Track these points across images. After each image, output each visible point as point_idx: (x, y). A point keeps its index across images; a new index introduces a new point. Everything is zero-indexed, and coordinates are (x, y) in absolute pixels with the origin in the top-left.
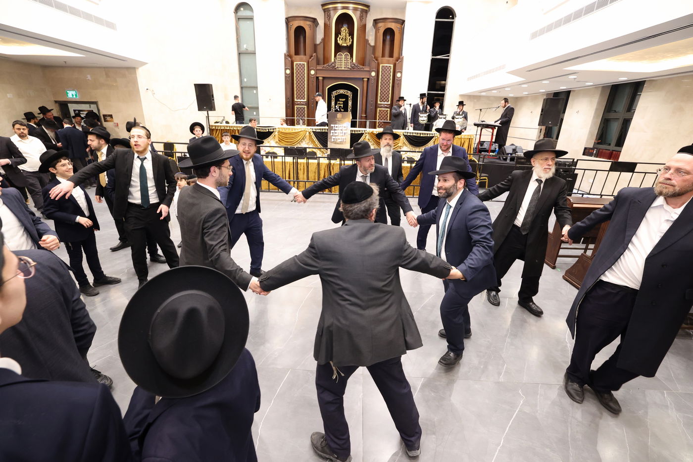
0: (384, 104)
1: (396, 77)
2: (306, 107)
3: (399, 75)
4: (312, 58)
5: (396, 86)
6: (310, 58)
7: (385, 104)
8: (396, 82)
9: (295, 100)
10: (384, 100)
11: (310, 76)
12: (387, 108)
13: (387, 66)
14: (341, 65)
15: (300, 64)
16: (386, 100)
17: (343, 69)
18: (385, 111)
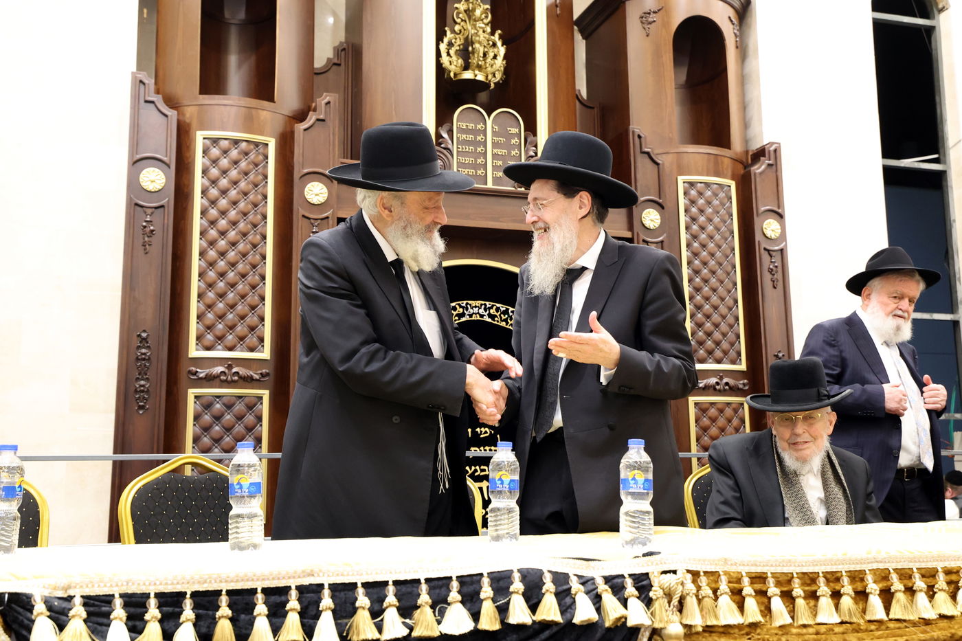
0: (720, 374)
1: (758, 237)
2: (266, 394)
3: (770, 227)
4: (312, 118)
5: (765, 280)
6: (301, 116)
7: (726, 372)
8: (764, 262)
9: (194, 352)
10: (718, 353)
11: (299, 210)
12: (733, 390)
13: (707, 185)
14: (475, 166)
15: (236, 142)
16: (725, 353)
17: (490, 185)
18: (728, 412)
